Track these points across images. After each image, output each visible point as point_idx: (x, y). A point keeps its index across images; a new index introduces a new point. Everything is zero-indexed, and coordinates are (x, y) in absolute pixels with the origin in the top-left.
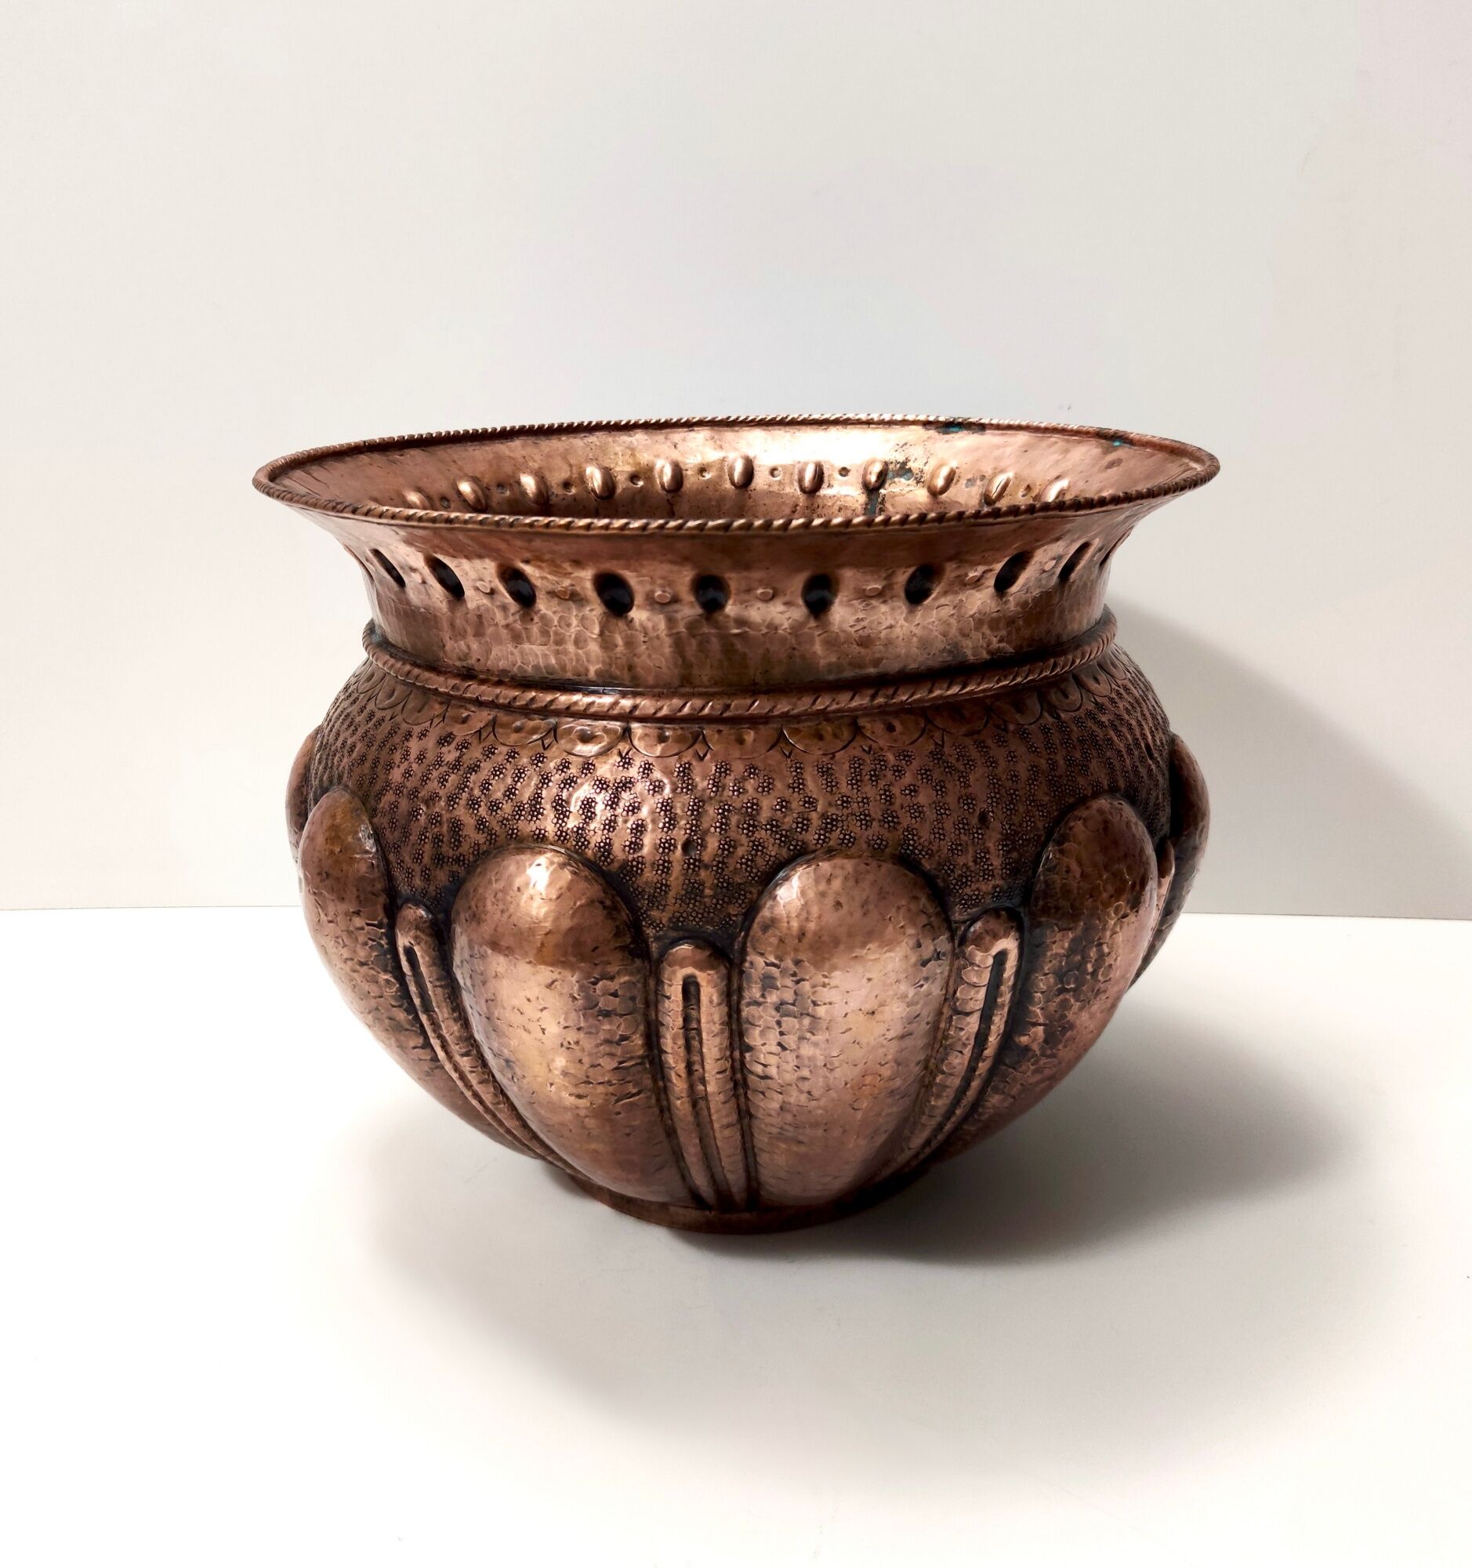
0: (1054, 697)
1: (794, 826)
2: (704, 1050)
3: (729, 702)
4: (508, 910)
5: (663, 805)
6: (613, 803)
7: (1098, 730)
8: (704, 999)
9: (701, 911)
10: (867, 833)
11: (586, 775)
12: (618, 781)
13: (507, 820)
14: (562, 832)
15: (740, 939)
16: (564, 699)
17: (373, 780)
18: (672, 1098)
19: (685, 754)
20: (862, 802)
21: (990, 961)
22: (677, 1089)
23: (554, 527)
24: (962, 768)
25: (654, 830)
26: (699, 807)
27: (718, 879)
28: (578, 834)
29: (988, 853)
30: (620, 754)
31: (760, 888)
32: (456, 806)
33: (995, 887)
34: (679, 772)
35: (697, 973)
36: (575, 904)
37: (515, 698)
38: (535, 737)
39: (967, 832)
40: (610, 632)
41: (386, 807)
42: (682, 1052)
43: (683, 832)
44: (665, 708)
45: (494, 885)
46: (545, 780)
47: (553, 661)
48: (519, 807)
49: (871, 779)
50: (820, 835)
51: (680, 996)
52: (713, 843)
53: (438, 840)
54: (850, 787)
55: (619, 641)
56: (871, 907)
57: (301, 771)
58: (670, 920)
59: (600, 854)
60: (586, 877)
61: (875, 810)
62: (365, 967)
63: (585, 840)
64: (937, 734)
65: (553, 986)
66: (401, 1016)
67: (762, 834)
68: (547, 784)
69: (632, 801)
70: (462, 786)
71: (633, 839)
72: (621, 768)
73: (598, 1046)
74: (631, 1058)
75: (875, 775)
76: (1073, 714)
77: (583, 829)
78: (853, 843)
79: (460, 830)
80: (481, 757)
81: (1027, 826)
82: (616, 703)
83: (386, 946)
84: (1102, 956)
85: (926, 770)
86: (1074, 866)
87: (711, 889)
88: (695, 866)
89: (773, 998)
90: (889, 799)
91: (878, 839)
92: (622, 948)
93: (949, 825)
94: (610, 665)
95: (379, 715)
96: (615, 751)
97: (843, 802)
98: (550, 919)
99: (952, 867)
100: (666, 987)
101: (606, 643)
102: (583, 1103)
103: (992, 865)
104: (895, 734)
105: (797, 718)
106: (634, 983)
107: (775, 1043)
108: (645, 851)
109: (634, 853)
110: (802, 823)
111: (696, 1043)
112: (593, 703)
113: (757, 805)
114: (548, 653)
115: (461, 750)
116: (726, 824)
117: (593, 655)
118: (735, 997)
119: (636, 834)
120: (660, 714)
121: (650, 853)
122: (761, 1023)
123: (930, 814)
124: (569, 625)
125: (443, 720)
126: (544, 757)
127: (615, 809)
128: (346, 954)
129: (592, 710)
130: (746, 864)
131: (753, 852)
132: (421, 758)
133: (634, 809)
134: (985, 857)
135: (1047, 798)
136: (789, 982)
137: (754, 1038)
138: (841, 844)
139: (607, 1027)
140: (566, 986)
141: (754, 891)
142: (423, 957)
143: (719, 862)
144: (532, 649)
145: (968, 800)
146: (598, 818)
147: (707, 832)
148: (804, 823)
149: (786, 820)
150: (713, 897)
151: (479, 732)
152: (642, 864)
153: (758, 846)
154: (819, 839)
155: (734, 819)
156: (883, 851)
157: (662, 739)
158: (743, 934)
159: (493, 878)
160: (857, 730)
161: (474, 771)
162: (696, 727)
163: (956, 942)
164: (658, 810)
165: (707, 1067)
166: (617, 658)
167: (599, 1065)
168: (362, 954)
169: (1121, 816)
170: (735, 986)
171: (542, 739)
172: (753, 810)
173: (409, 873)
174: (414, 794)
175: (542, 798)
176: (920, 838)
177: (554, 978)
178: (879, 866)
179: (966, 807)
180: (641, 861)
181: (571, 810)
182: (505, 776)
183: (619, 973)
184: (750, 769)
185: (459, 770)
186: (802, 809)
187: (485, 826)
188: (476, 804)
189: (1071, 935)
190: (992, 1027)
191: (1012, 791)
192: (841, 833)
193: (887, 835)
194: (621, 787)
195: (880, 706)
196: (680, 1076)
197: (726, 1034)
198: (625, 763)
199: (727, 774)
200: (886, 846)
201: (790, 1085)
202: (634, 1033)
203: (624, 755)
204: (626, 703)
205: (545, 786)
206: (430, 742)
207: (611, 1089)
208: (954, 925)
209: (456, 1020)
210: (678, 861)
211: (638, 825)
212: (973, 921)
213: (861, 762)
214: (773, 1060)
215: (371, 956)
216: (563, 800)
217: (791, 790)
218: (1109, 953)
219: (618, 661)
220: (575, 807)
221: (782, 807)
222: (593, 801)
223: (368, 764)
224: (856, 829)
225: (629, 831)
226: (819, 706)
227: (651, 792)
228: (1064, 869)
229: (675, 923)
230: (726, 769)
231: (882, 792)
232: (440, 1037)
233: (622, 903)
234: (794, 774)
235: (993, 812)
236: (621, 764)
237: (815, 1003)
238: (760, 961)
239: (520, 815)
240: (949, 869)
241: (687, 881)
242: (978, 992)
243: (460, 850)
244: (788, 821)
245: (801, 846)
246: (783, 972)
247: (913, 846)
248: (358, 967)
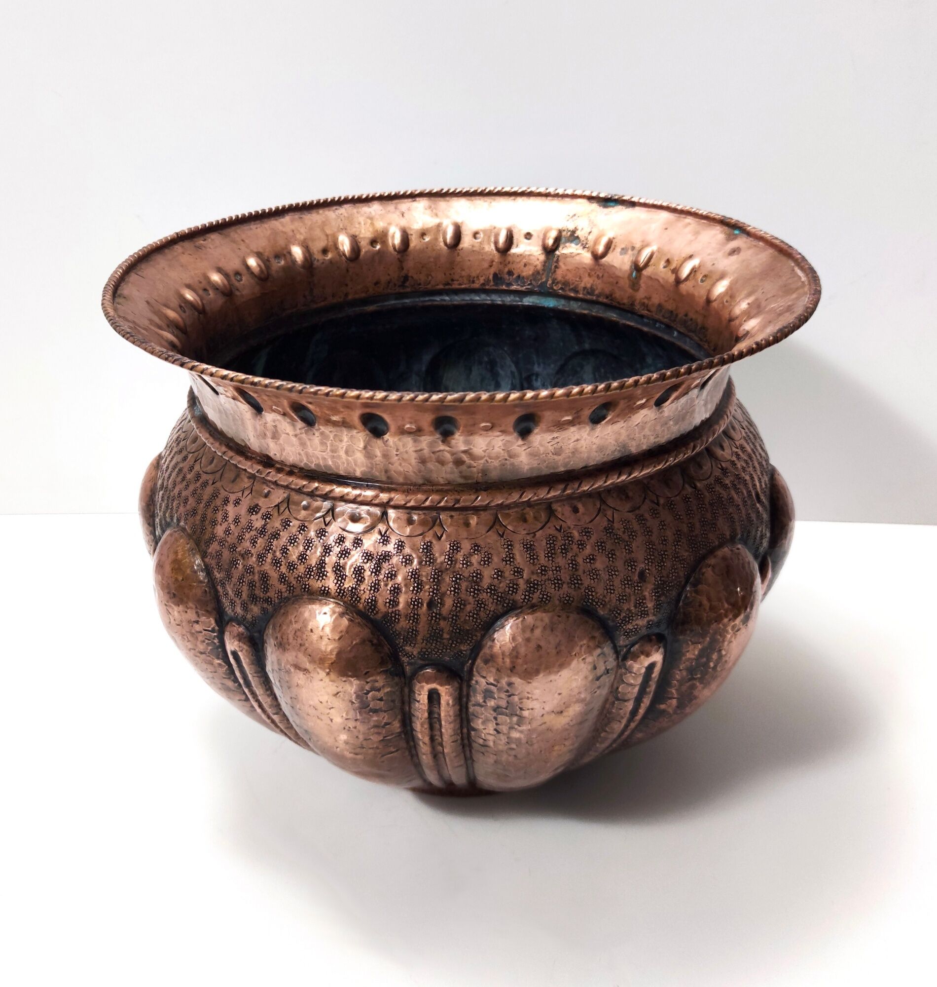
0: (692, 470)
1: (507, 589)
2: (443, 730)
3: (458, 497)
4: (304, 645)
5: (412, 574)
6: (377, 570)
7: (724, 492)
8: (443, 702)
9: (441, 648)
10: (559, 593)
11: (356, 548)
12: (379, 554)
13: (301, 577)
14: (341, 590)
15: (468, 664)
16: (339, 490)
17: (203, 530)
18: (420, 755)
19: (427, 534)
20: (556, 570)
21: (643, 670)
22: (423, 751)
23: (333, 396)
24: (627, 538)
25: (406, 593)
26: (439, 576)
27: (453, 627)
28: (352, 592)
29: (645, 599)
30: (380, 532)
31: (483, 632)
32: (263, 562)
33: (648, 622)
34: (423, 549)
35: (438, 687)
36: (352, 643)
37: (304, 486)
38: (318, 515)
39: (630, 587)
40: (371, 447)
41: (213, 552)
42: (427, 731)
43: (428, 594)
44: (412, 501)
45: (294, 625)
46: (327, 550)
47: (330, 463)
48: (309, 569)
49: (562, 552)
50: (526, 595)
51: (426, 701)
52: (449, 602)
53: (252, 585)
54: (547, 559)
55: (378, 453)
56: (563, 648)
57: (149, 493)
58: (419, 653)
59: (368, 607)
60: (359, 623)
61: (565, 576)
62: (204, 655)
63: (358, 597)
64: (609, 513)
65: (338, 695)
66: (230, 684)
67: (484, 596)
68: (329, 553)
69: (390, 570)
70: (268, 548)
71: (392, 598)
72: (381, 544)
73: (369, 729)
74: (392, 734)
75: (565, 549)
76: (705, 482)
77: (356, 589)
78: (549, 601)
79: (267, 580)
80: (280, 527)
81: (673, 576)
82: (377, 496)
83: (217, 644)
84: (720, 657)
85: (602, 543)
86: (705, 602)
87: (448, 634)
88: (436, 618)
89: (492, 703)
90: (574, 565)
91: (567, 596)
92: (385, 672)
93: (617, 582)
94: (372, 468)
95: (204, 477)
96: (376, 530)
97: (542, 570)
98: (335, 653)
99: (619, 612)
100: (416, 695)
101: (369, 455)
102: (359, 757)
103: (647, 607)
104: (578, 514)
105: (509, 507)
106: (394, 692)
107: (492, 729)
108: (401, 606)
109: (392, 608)
110: (513, 587)
111: (437, 726)
112: (360, 495)
113: (480, 574)
114: (326, 457)
115: (265, 519)
116: (458, 589)
117: (359, 461)
118: (465, 699)
119: (394, 594)
120: (408, 505)
121: (404, 608)
122: (483, 716)
123: (604, 576)
124: (341, 441)
125: (251, 493)
126: (326, 532)
127: (378, 575)
128: (190, 646)
129: (359, 499)
130: (473, 616)
131: (478, 608)
132: (237, 521)
133: (392, 575)
134: (642, 602)
135: (686, 554)
136: (503, 695)
137: (478, 724)
138: (540, 602)
139: (375, 718)
140: (347, 696)
141: (479, 635)
142: (245, 659)
143: (453, 615)
144: (314, 453)
145: (631, 563)
146: (366, 581)
147: (444, 594)
148: (514, 587)
149: (501, 585)
150: (450, 639)
151: (278, 506)
152: (399, 615)
153: (480, 604)
154: (525, 598)
155: (464, 585)
156: (570, 604)
157: (410, 522)
158: (470, 662)
159: (293, 620)
160: (551, 512)
161: (275, 537)
162: (434, 514)
163: (620, 659)
164: (409, 577)
165: (445, 739)
166: (376, 464)
167: (370, 739)
168: (201, 647)
169: (739, 559)
170: (465, 693)
171: (324, 517)
172: (477, 578)
173: (232, 603)
174: (233, 548)
175: (326, 564)
176: (597, 593)
177: (339, 691)
178: (568, 617)
179: (630, 568)
180: (397, 614)
181: (347, 574)
182: (298, 544)
183: (383, 687)
184: (475, 547)
185: (264, 535)
186: (512, 577)
187: (285, 580)
188: (278, 563)
189: (700, 646)
190: (642, 704)
191: (662, 553)
192: (541, 594)
193: (573, 593)
194: (382, 559)
195: (568, 495)
196: (425, 744)
197: (458, 721)
198: (384, 540)
199: (458, 551)
200: (572, 601)
201: (502, 751)
202: (394, 720)
203: (383, 533)
204: (384, 497)
205: (327, 555)
206: (243, 509)
207: (378, 751)
208: (619, 649)
209: (268, 696)
210: (424, 614)
211: (395, 588)
212: (633, 645)
213: (554, 538)
214: (491, 738)
215: (207, 649)
216: (340, 567)
217: (504, 563)
218: (726, 655)
219: (378, 466)
220: (348, 572)
221: (498, 575)
222: (362, 569)
223: (198, 517)
224: (551, 589)
225: (388, 592)
226: (525, 499)
227: (404, 564)
228: (697, 604)
229: (423, 655)
230: (458, 547)
231: (570, 562)
232: (257, 701)
233: (384, 640)
234: (507, 550)
235: (649, 569)
236: (381, 541)
237: (521, 709)
238: (483, 681)
239: (310, 575)
240: (617, 613)
241: (431, 629)
242: (634, 688)
243: (268, 594)
244: (502, 586)
245: (512, 604)
246: (500, 690)
247: (592, 599)
248: (199, 654)
